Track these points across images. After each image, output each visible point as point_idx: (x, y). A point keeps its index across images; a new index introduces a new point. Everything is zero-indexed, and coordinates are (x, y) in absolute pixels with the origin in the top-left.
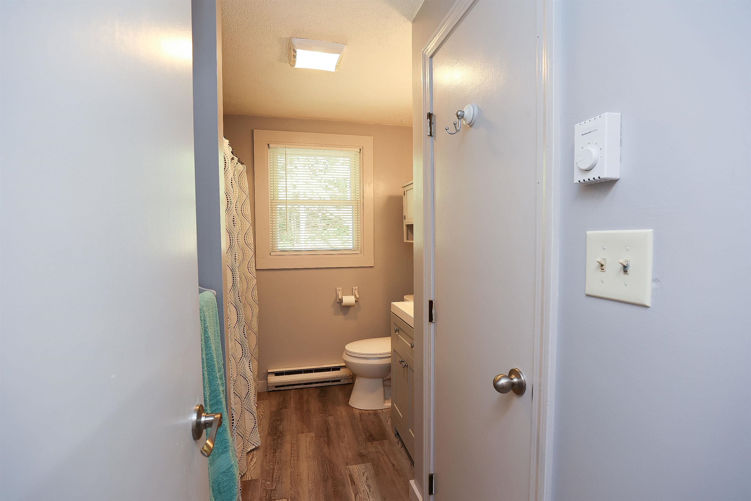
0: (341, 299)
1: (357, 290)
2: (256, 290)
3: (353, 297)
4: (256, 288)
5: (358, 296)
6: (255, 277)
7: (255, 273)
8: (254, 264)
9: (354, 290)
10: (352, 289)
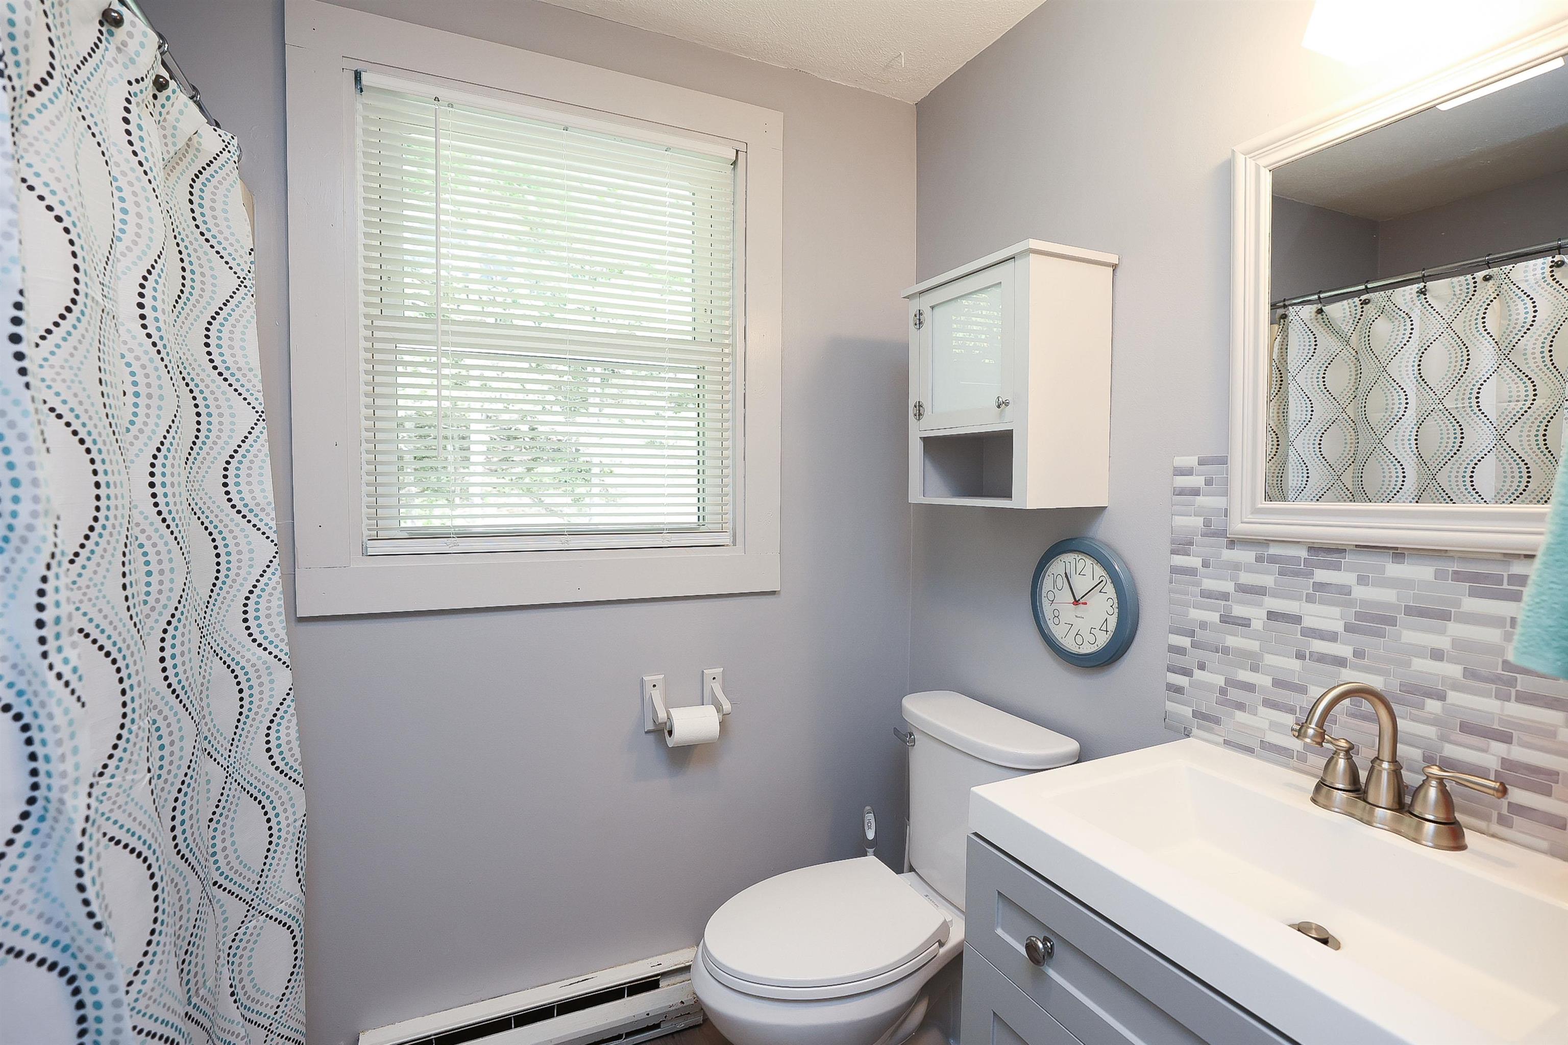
0: (666, 723)
1: (719, 678)
2: (289, 721)
3: (711, 710)
4: (291, 710)
5: (727, 706)
6: (285, 658)
7: (282, 640)
8: (279, 599)
9: (708, 680)
10: (703, 677)
